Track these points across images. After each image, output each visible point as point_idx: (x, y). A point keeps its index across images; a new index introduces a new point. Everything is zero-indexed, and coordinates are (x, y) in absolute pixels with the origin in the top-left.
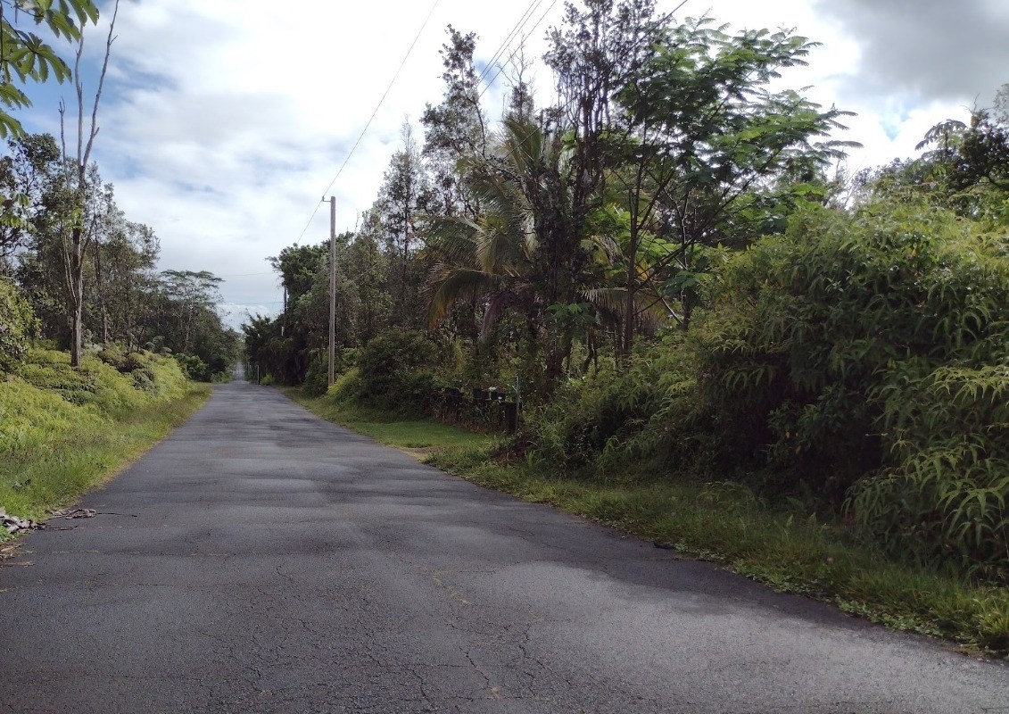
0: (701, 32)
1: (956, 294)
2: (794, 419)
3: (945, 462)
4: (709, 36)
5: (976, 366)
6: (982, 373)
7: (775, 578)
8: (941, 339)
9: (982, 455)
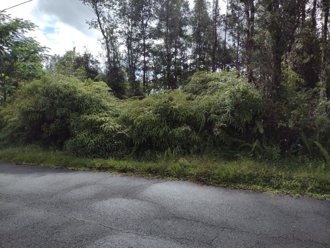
0: (2, 14)
1: (83, 99)
2: (48, 127)
3: (85, 135)
4: (5, 16)
5: (88, 115)
6: (90, 116)
7: (53, 166)
8: (81, 109)
9: (92, 133)
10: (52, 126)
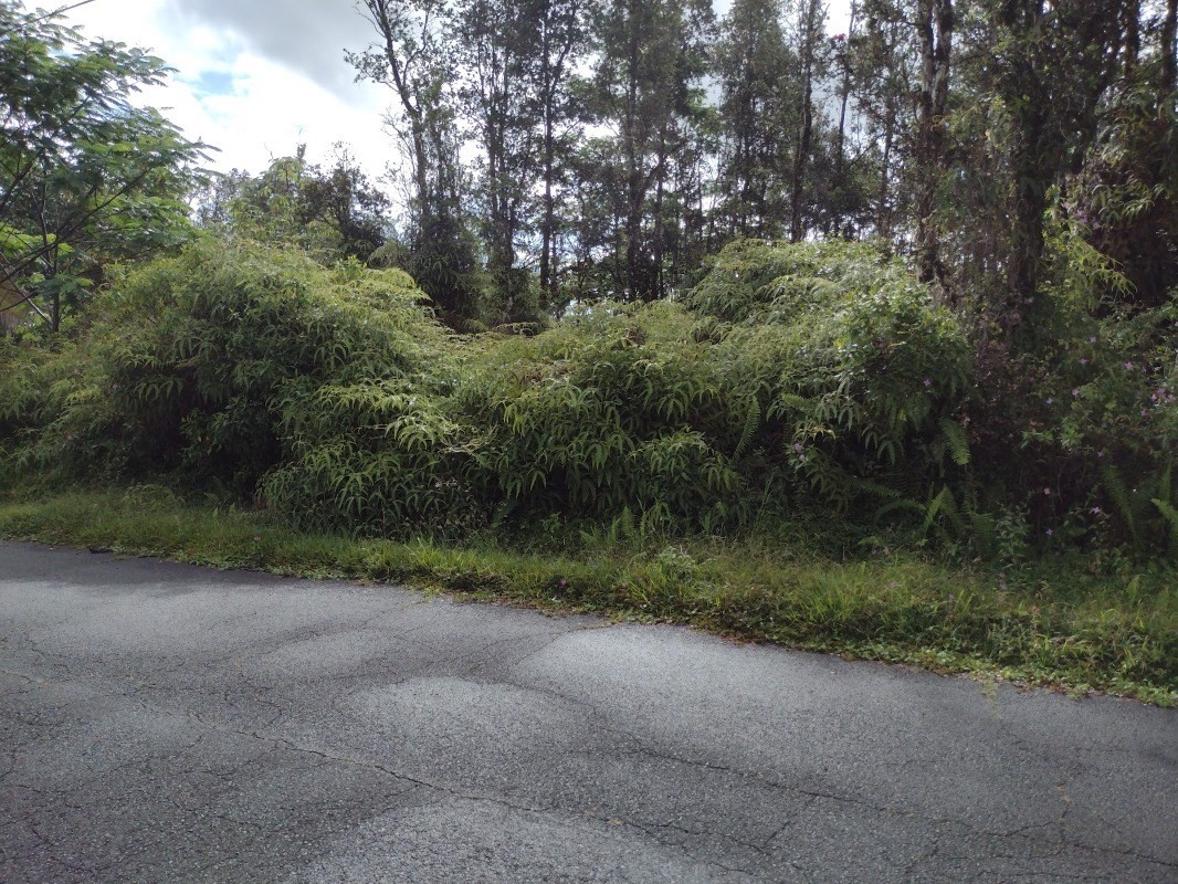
0: (53, 26)
1: (327, 329)
2: (202, 425)
3: (332, 455)
4: (63, 32)
5: (345, 384)
6: (350, 390)
7: (217, 560)
8: (319, 363)
10: (220, 421)
